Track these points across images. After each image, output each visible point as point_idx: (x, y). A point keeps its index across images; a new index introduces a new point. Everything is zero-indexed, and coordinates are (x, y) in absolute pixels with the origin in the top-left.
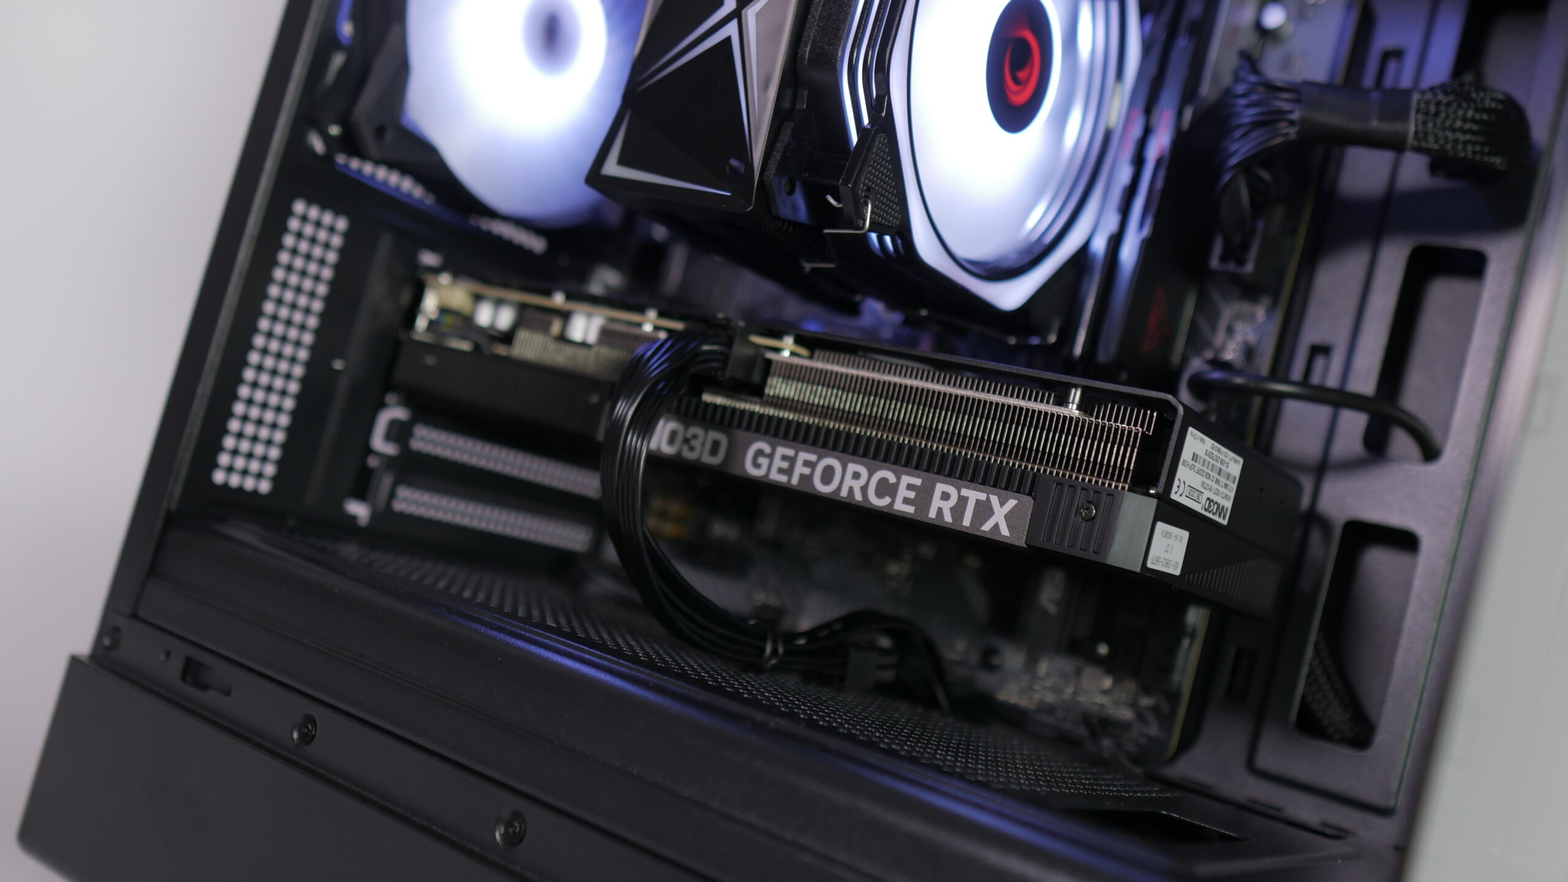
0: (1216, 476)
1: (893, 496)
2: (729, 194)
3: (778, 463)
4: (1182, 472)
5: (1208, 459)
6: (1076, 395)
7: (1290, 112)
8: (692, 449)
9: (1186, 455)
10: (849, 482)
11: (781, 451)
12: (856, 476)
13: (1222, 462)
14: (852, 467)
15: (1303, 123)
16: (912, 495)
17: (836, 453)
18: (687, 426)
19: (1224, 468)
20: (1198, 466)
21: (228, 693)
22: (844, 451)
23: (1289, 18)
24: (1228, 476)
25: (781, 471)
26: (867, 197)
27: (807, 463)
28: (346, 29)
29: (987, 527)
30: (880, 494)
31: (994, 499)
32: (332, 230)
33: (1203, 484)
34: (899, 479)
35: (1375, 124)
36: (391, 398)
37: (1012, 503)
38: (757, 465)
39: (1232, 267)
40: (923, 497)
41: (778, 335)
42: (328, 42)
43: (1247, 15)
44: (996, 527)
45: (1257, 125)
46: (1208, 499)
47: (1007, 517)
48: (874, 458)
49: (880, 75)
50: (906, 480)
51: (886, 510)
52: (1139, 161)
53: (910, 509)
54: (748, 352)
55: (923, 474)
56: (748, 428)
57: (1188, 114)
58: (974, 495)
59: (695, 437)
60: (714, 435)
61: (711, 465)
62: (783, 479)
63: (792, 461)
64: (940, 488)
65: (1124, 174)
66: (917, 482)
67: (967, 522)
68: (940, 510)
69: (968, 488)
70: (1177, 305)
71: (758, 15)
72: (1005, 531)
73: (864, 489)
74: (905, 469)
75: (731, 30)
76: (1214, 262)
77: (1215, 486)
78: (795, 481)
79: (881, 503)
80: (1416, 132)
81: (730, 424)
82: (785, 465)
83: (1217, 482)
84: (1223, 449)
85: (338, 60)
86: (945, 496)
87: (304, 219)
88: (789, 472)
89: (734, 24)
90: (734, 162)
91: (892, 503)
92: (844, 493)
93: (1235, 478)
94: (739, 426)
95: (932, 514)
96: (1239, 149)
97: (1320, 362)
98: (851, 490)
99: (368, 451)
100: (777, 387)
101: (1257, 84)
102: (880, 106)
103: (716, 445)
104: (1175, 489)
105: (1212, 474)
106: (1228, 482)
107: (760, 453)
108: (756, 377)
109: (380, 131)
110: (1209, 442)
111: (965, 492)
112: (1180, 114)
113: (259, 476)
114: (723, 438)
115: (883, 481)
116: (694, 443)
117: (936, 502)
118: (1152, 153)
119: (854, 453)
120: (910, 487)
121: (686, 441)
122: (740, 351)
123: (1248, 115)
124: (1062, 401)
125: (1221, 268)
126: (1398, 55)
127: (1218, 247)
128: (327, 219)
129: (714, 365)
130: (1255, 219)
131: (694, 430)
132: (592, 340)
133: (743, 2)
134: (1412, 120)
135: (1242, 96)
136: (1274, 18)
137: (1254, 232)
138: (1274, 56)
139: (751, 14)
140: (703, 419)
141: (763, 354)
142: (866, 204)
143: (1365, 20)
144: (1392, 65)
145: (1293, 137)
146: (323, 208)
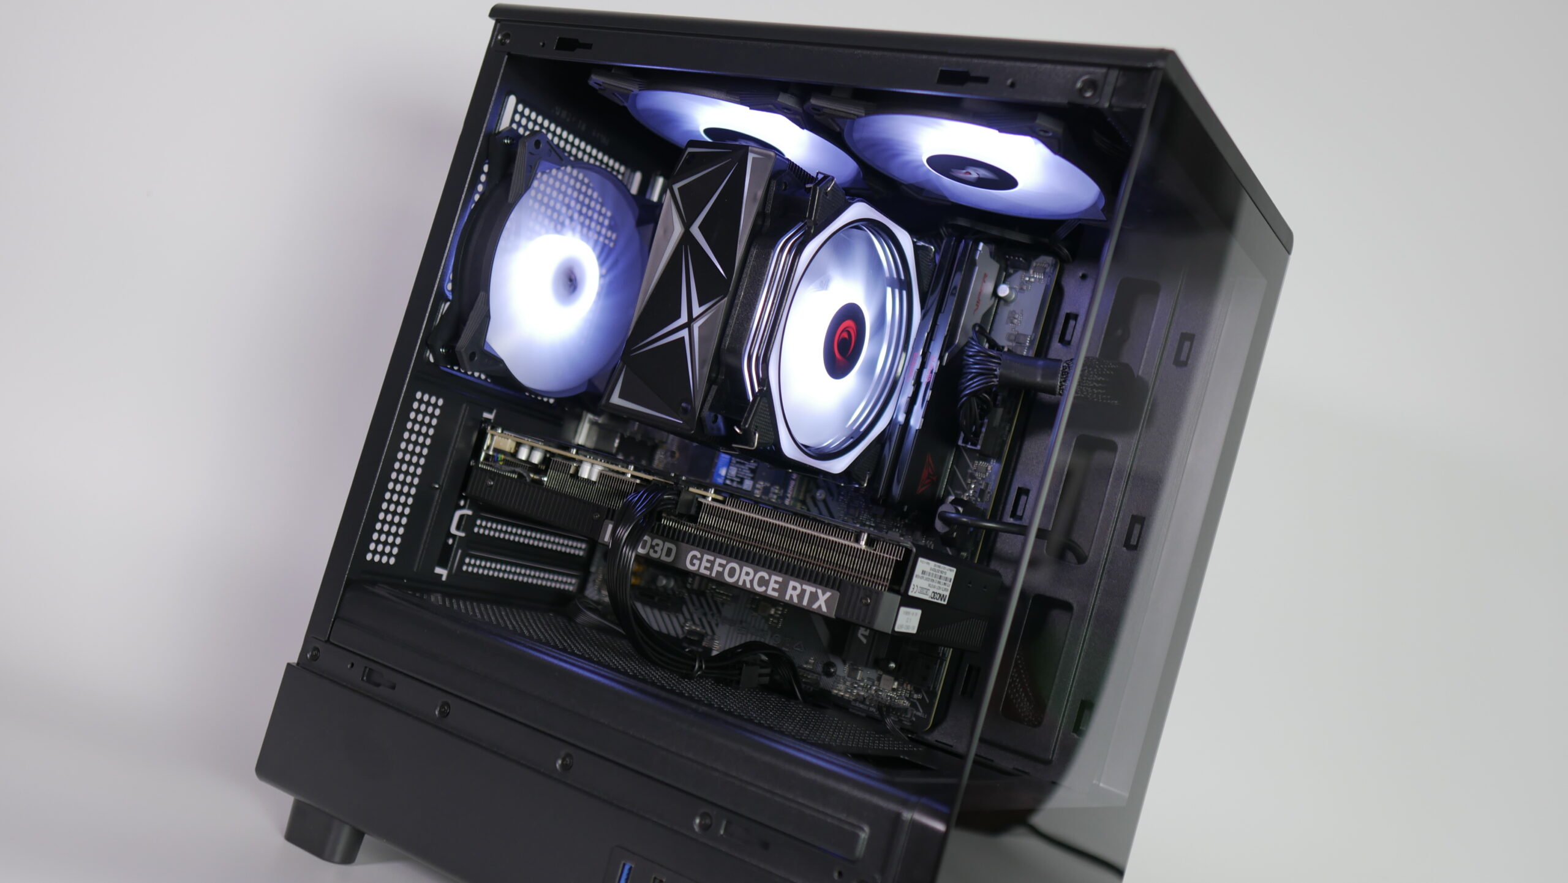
0: (938, 580)
1: (767, 587)
2: (681, 422)
3: (705, 564)
4: (915, 581)
5: (932, 572)
6: (865, 536)
7: (995, 370)
8: (656, 552)
9: (918, 571)
10: (743, 577)
11: (706, 557)
12: (748, 574)
13: (942, 572)
14: (745, 569)
15: (1001, 377)
16: (777, 586)
17: (736, 560)
18: (654, 539)
19: (943, 575)
20: (925, 576)
21: (393, 688)
22: (741, 559)
23: (1011, 288)
24: (946, 579)
25: (706, 568)
26: (756, 430)
27: (720, 565)
28: (449, 288)
29: (815, 606)
30: (760, 585)
31: (820, 592)
32: (435, 406)
33: (929, 585)
34: (770, 577)
35: (1039, 379)
36: (462, 503)
37: (828, 594)
38: (693, 564)
39: (969, 447)
40: (783, 588)
41: (706, 489)
44: (820, 606)
45: (978, 375)
46: (934, 592)
47: (826, 602)
48: (757, 565)
49: (765, 365)
50: (774, 578)
51: (762, 594)
52: (918, 384)
53: (776, 594)
54: (690, 497)
55: (783, 575)
56: (688, 542)
57: (946, 356)
58: (809, 589)
59: (657, 545)
60: (668, 545)
61: (666, 562)
62: (707, 573)
63: (712, 563)
64: (792, 583)
65: (909, 391)
66: (780, 579)
67: (805, 603)
68: (791, 596)
69: (806, 584)
70: (943, 461)
71: (700, 328)
72: (824, 609)
73: (752, 582)
74: (774, 572)
75: (685, 333)
76: (960, 443)
77: (937, 585)
78: (714, 574)
79: (761, 590)
80: (1061, 386)
81: (678, 539)
82: (708, 565)
83: (939, 583)
84: (942, 565)
85: (445, 307)
86: (794, 588)
87: (421, 401)
88: (711, 569)
89: (686, 330)
90: (684, 405)
91: (766, 590)
92: (741, 583)
93: (951, 579)
94: (683, 541)
95: (787, 598)
96: (972, 385)
97: (1022, 498)
98: (744, 581)
99: (448, 535)
100: (704, 518)
101: (979, 352)
102: (764, 381)
103: (669, 551)
104: (911, 589)
105: (936, 579)
106: (946, 582)
107: (694, 557)
108: (693, 511)
109: (472, 356)
110: (932, 564)
111: (805, 587)
112: (941, 358)
113: (390, 555)
114: (674, 548)
115: (762, 578)
116: (656, 548)
117: (790, 591)
118: (925, 378)
119: (747, 561)
120: (776, 582)
121: (652, 547)
122: (684, 497)
123: (974, 369)
124: (857, 540)
125: (964, 445)
126: (1075, 317)
127: (962, 435)
128: (433, 400)
129: (670, 506)
130: (982, 419)
131: (656, 541)
132: (594, 478)
133: (691, 319)
134: (1059, 379)
135: (970, 356)
136: (1004, 291)
137: (982, 425)
138: (1005, 312)
139: (696, 326)
140: (662, 534)
141: (697, 499)
142: (755, 434)
143: (1056, 295)
144: (1072, 323)
145: (997, 383)
146: (431, 394)
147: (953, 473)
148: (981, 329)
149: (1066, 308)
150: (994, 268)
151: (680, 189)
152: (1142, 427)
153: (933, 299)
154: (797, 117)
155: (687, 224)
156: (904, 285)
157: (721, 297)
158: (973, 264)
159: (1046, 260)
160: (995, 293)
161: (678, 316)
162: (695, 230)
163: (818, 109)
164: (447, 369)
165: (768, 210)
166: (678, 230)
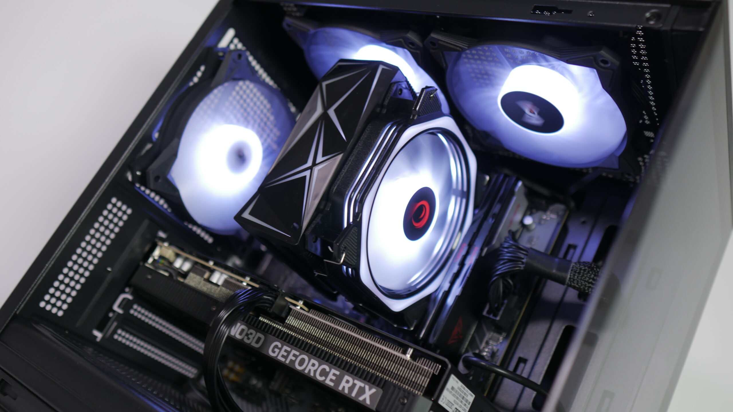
0: (461, 399)
1: (326, 377)
2: (290, 236)
3: (283, 352)
4: (445, 393)
5: (458, 390)
6: (410, 351)
7: (523, 259)
8: (248, 339)
9: (449, 385)
10: (310, 367)
11: (285, 348)
12: (313, 365)
13: (465, 394)
14: (313, 361)
15: (527, 264)
16: (334, 378)
17: (307, 354)
18: (249, 329)
19: (465, 397)
20: (453, 392)
21: (15, 399)
22: (311, 353)
23: (534, 222)
24: (467, 401)
25: (283, 356)
26: (344, 250)
27: (294, 355)
28: (156, 135)
29: (361, 398)
30: (321, 375)
31: (367, 387)
32: (124, 213)
33: (454, 401)
34: (330, 370)
35: (554, 271)
36: (127, 290)
37: (374, 390)
38: (274, 352)
39: (491, 316)
40: (338, 380)
41: (297, 299)
42: (147, 138)
43: (518, 217)
44: (365, 399)
45: (510, 261)
46: (456, 408)
47: (371, 396)
48: (323, 359)
49: (361, 204)
50: (333, 371)
51: (322, 382)
52: (462, 264)
53: (332, 384)
54: (283, 303)
55: (341, 370)
56: (274, 335)
57: (485, 250)
58: (359, 384)
59: (251, 334)
60: (259, 335)
61: (255, 347)
62: (283, 360)
63: (289, 353)
64: (346, 377)
65: (456, 268)
66: (338, 373)
67: (353, 394)
68: (344, 387)
69: (357, 380)
70: (468, 328)
71: (319, 170)
72: (368, 402)
73: (315, 371)
74: (334, 366)
75: (307, 173)
76: (485, 313)
77: (460, 403)
78: (287, 362)
79: (320, 379)
80: (570, 278)
81: (267, 332)
82: (285, 354)
83: (461, 402)
84: (466, 388)
85: (149, 146)
86: (348, 382)
87: (114, 205)
88: (286, 357)
89: (309, 171)
90: (295, 224)
91: (325, 380)
92: (306, 371)
93: (470, 402)
94: (271, 334)
95: (340, 388)
96: (502, 268)
97: (522, 365)
98: (310, 370)
99: (112, 310)
100: (291, 321)
101: (514, 245)
102: (358, 215)
103: (259, 339)
104: (441, 399)
105: (459, 398)
106: (466, 403)
107: (276, 346)
108: (283, 315)
109: (157, 178)
110: (460, 384)
111: (356, 382)
112: (482, 250)
113: (60, 308)
114: (262, 337)
115: (324, 370)
116: (250, 336)
117: (343, 384)
118: (468, 262)
119: (315, 355)
120: (334, 375)
121: (247, 335)
122: (279, 302)
123: (507, 256)
124: (405, 353)
125: (487, 315)
126: (575, 247)
127: (487, 307)
128: (124, 208)
129: (267, 305)
130: (504, 299)
131: (251, 331)
132: (220, 283)
133: (314, 164)
134: (569, 273)
135: (505, 248)
136: (528, 221)
137: (502, 304)
138: (526, 236)
139: (316, 169)
140: (257, 327)
141: (289, 306)
142: (343, 253)
143: (563, 231)
144: (571, 251)
145: (522, 268)
146: (123, 203)
147: (473, 339)
148: (513, 235)
149: (570, 240)
150: (524, 203)
151: (327, 86)
153: (481, 213)
154: (418, 52)
155: (326, 108)
157: (340, 152)
158: (512, 194)
159: (560, 207)
160: (522, 222)
161: (306, 162)
162: (331, 113)
163: (434, 43)
164: (137, 187)
165: (386, 102)
166: (319, 110)
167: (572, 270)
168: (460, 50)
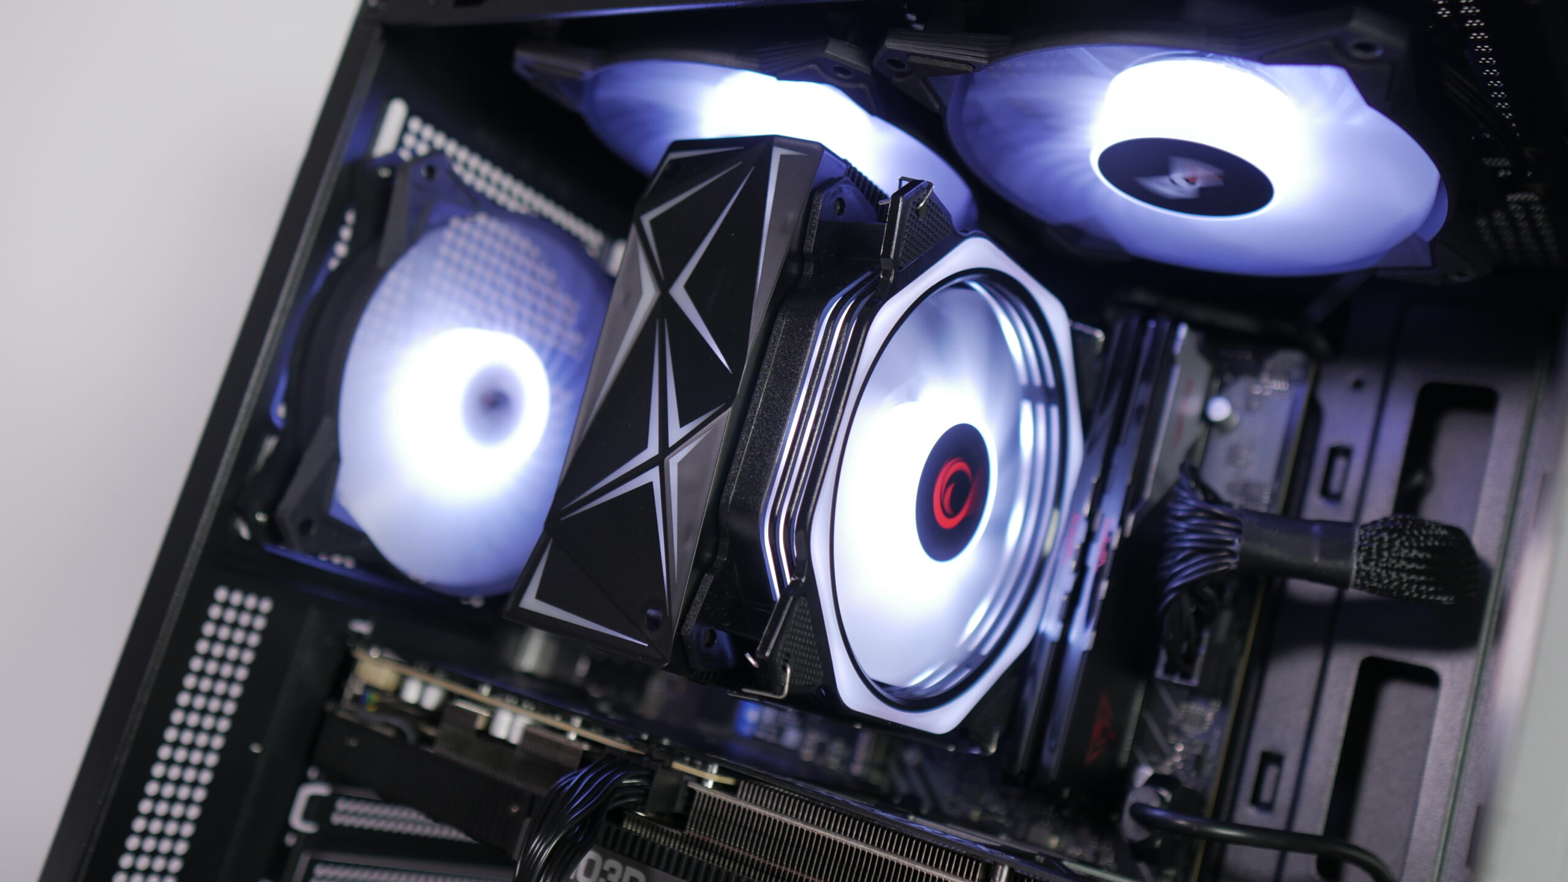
2: (647, 645)
6: (1003, 872)
7: (1232, 543)
15: (1244, 555)
18: (605, 858)
23: (1234, 408)
26: (786, 661)
28: (280, 411)
32: (255, 612)
35: (1316, 560)
36: (312, 773)
39: (1176, 680)
41: (702, 764)
42: (261, 425)
43: (1192, 407)
45: (1197, 551)
49: (802, 532)
52: (1081, 569)
54: (672, 780)
56: (666, 870)
57: (1131, 520)
59: (613, 870)
65: (1066, 580)
70: (1127, 703)
71: (680, 464)
75: (653, 476)
76: (1159, 673)
80: (1358, 572)
81: (649, 861)
85: (270, 444)
87: (225, 605)
89: (655, 471)
90: (651, 612)
94: (657, 866)
96: (1182, 572)
97: (1271, 772)
99: (287, 828)
100: (699, 822)
101: (1192, 510)
102: (802, 565)
108: (679, 807)
109: (305, 527)
112: (1123, 523)
114: (640, 876)
116: (611, 878)
118: (1093, 561)
121: (604, 874)
122: (662, 780)
123: (1189, 541)
125: (1167, 678)
126: (1345, 452)
127: (1163, 658)
128: (251, 602)
129: (633, 800)
130: (1200, 629)
131: (612, 863)
132: (515, 739)
133: (666, 449)
134: (1355, 557)
135: (1181, 519)
136: (1220, 410)
137: (1198, 642)
138: (1221, 446)
139: (674, 462)
140: (621, 852)
141: (686, 782)
142: (785, 669)
143: (1313, 415)
144: (1340, 463)
145: (1233, 567)
146: (246, 592)
147: (1142, 725)
148: (1192, 470)
149: (1329, 438)
150: (1201, 370)
151: (653, 222)
152: (1487, 640)
153: (1103, 422)
154: (862, 86)
155: (664, 283)
156: (1054, 396)
157: (722, 406)
158: (1169, 360)
159: (1291, 358)
160: (1204, 417)
161: (643, 445)
162: (679, 293)
163: (898, 61)
164: (270, 548)
165: (810, 245)
166: (649, 294)
167: (1360, 550)
168: (970, 69)
